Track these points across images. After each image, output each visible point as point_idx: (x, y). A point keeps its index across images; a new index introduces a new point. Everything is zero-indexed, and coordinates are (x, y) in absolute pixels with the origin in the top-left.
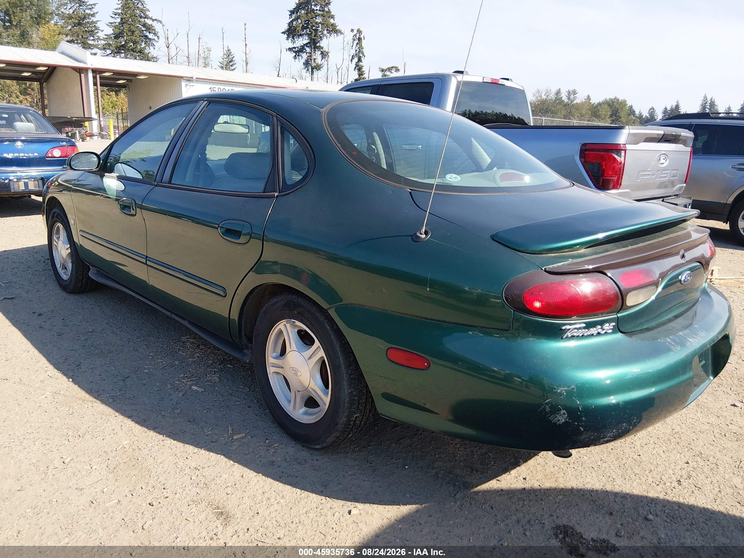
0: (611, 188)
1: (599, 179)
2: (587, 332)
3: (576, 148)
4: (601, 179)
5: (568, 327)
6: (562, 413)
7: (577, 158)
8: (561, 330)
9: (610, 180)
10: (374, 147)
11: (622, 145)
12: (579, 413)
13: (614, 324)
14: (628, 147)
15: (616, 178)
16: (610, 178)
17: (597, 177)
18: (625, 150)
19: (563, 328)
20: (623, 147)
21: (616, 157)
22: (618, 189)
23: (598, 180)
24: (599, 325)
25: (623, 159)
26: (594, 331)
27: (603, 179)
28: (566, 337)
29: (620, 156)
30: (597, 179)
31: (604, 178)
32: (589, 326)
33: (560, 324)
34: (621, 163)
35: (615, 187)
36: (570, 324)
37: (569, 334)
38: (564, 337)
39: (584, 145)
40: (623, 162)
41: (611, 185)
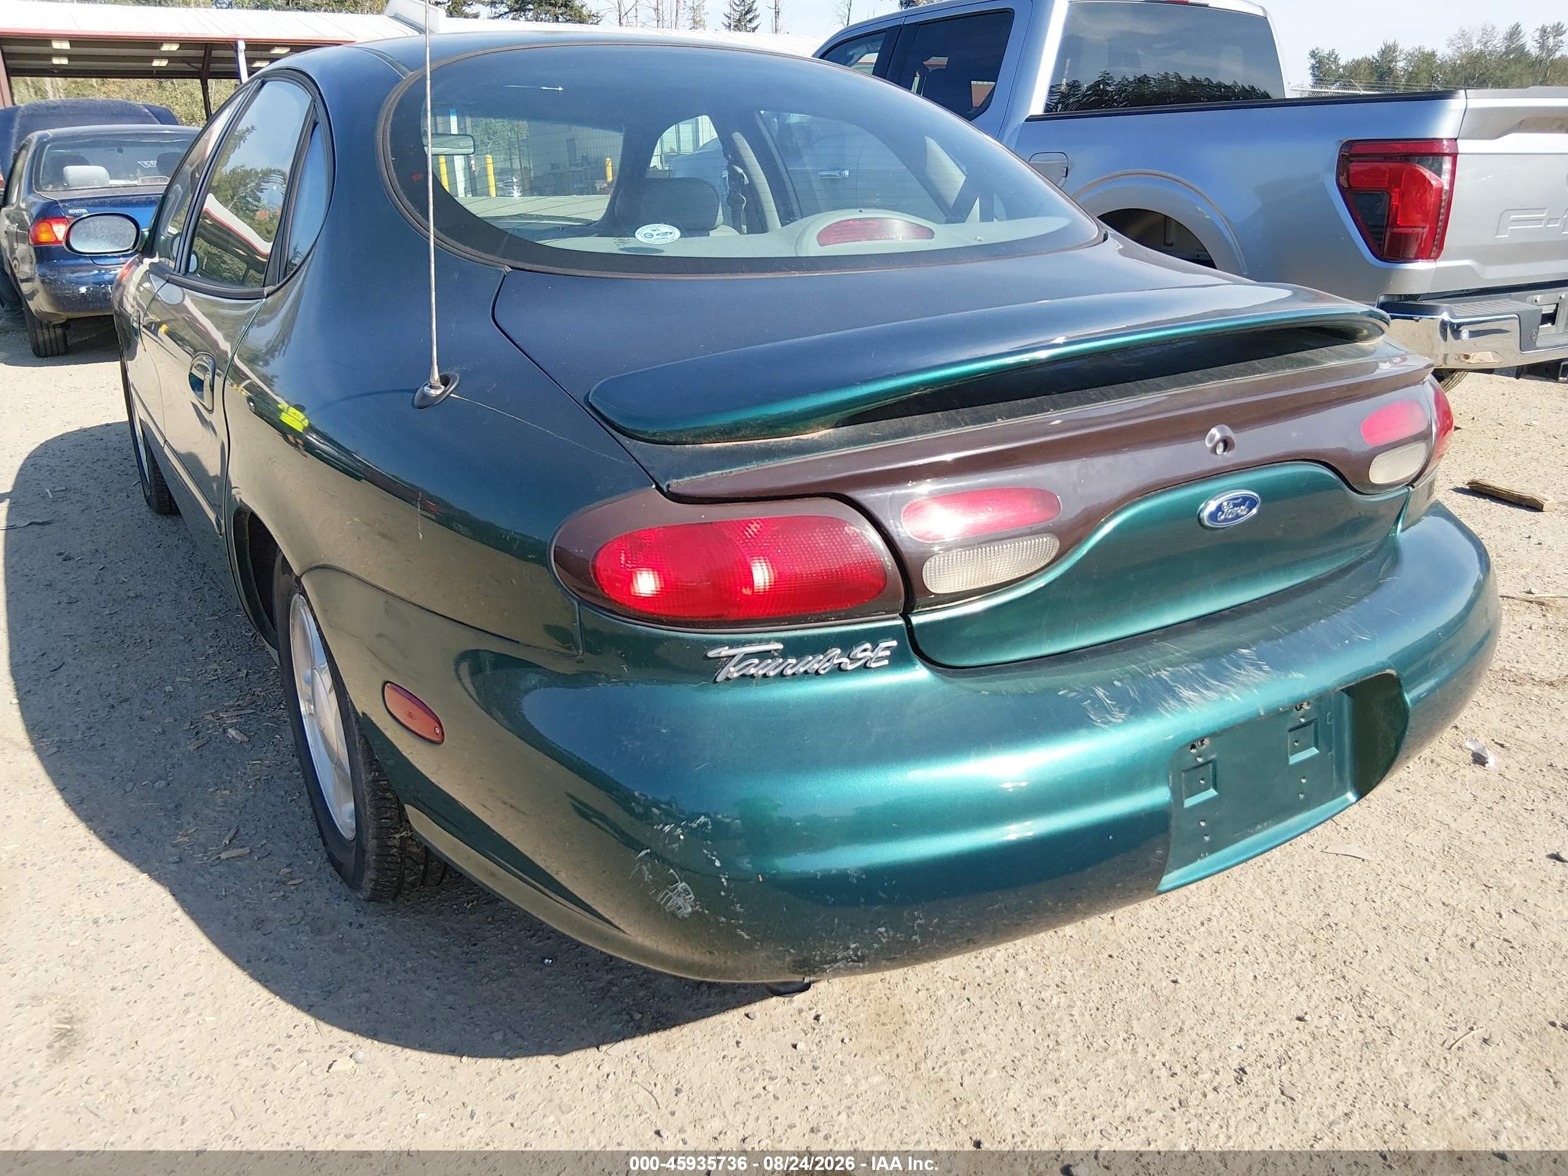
0: (1412, 256)
1: (1381, 234)
2: (795, 665)
3: (1329, 152)
4: (1388, 234)
5: (725, 651)
6: (679, 888)
7: (1330, 182)
8: (707, 658)
9: (1407, 235)
10: (740, 171)
11: (1445, 142)
12: (723, 893)
13: (894, 643)
14: (1463, 146)
15: (1426, 230)
16: (1410, 230)
17: (1378, 230)
18: (1454, 156)
19: (711, 654)
20: (1448, 147)
21: (1428, 174)
22: (1435, 258)
23: (1380, 236)
24: (840, 648)
25: (1446, 178)
26: (814, 663)
27: (1393, 235)
28: (728, 679)
29: (1439, 172)
30: (1378, 233)
31: (1395, 230)
32: (796, 649)
33: (699, 642)
34: (1440, 190)
35: (1425, 253)
36: (733, 644)
37: (733, 671)
38: (720, 678)
39: (1350, 144)
40: (1446, 187)
41: (1413, 250)
